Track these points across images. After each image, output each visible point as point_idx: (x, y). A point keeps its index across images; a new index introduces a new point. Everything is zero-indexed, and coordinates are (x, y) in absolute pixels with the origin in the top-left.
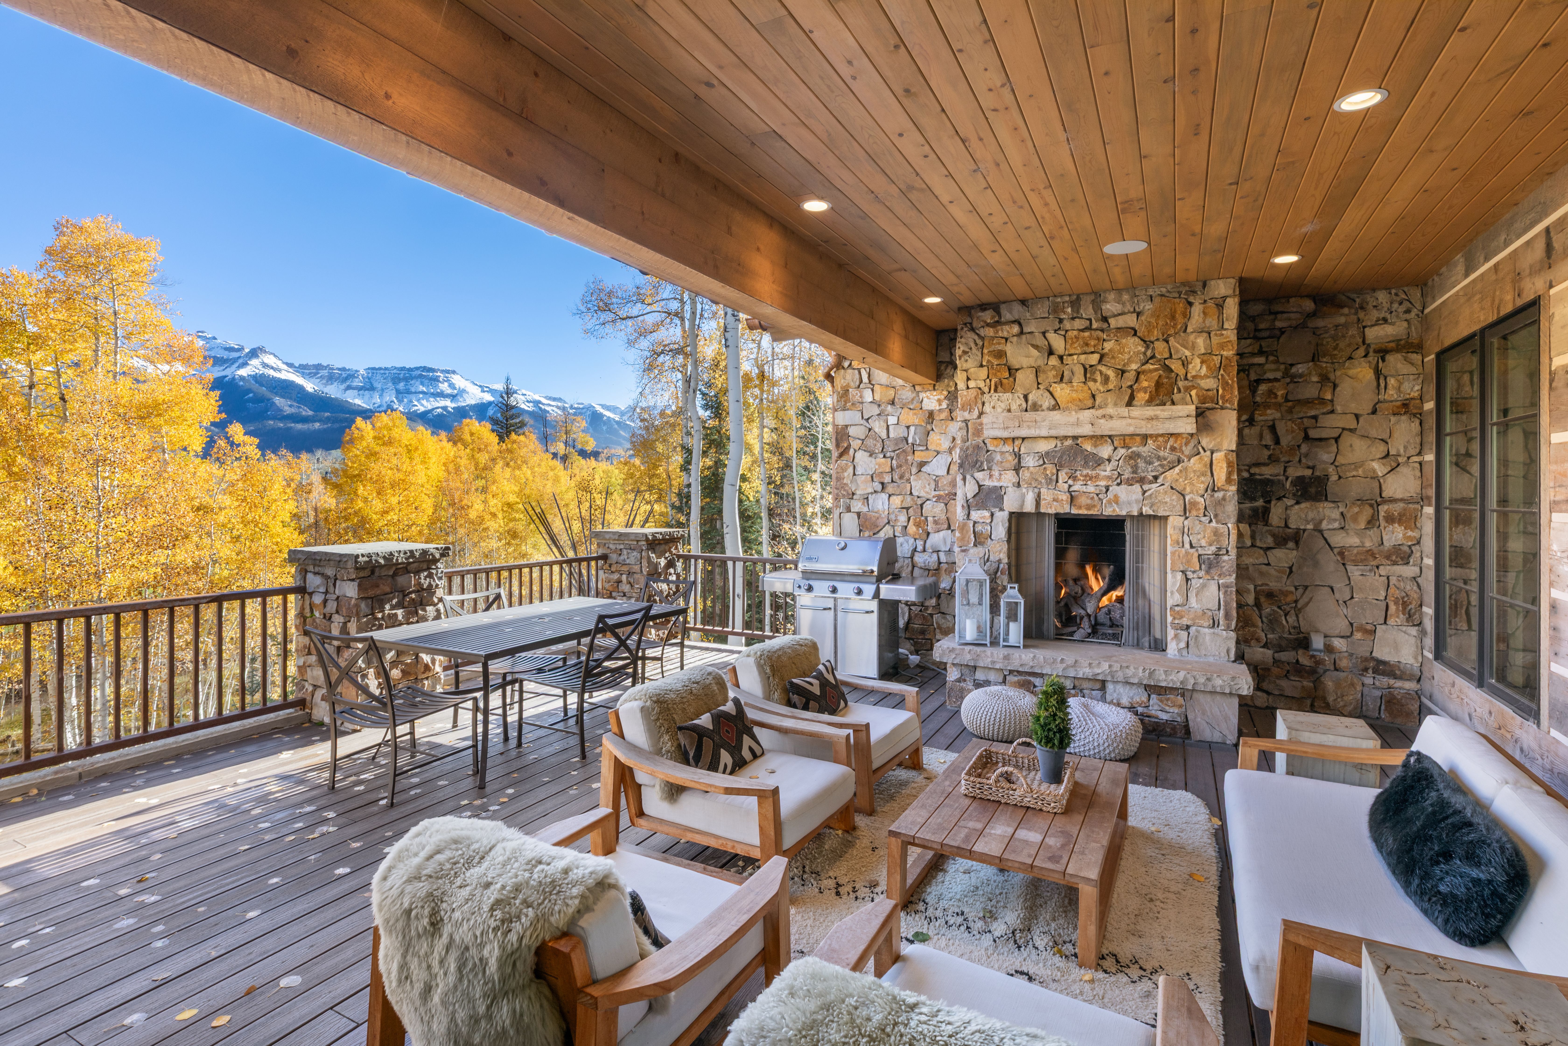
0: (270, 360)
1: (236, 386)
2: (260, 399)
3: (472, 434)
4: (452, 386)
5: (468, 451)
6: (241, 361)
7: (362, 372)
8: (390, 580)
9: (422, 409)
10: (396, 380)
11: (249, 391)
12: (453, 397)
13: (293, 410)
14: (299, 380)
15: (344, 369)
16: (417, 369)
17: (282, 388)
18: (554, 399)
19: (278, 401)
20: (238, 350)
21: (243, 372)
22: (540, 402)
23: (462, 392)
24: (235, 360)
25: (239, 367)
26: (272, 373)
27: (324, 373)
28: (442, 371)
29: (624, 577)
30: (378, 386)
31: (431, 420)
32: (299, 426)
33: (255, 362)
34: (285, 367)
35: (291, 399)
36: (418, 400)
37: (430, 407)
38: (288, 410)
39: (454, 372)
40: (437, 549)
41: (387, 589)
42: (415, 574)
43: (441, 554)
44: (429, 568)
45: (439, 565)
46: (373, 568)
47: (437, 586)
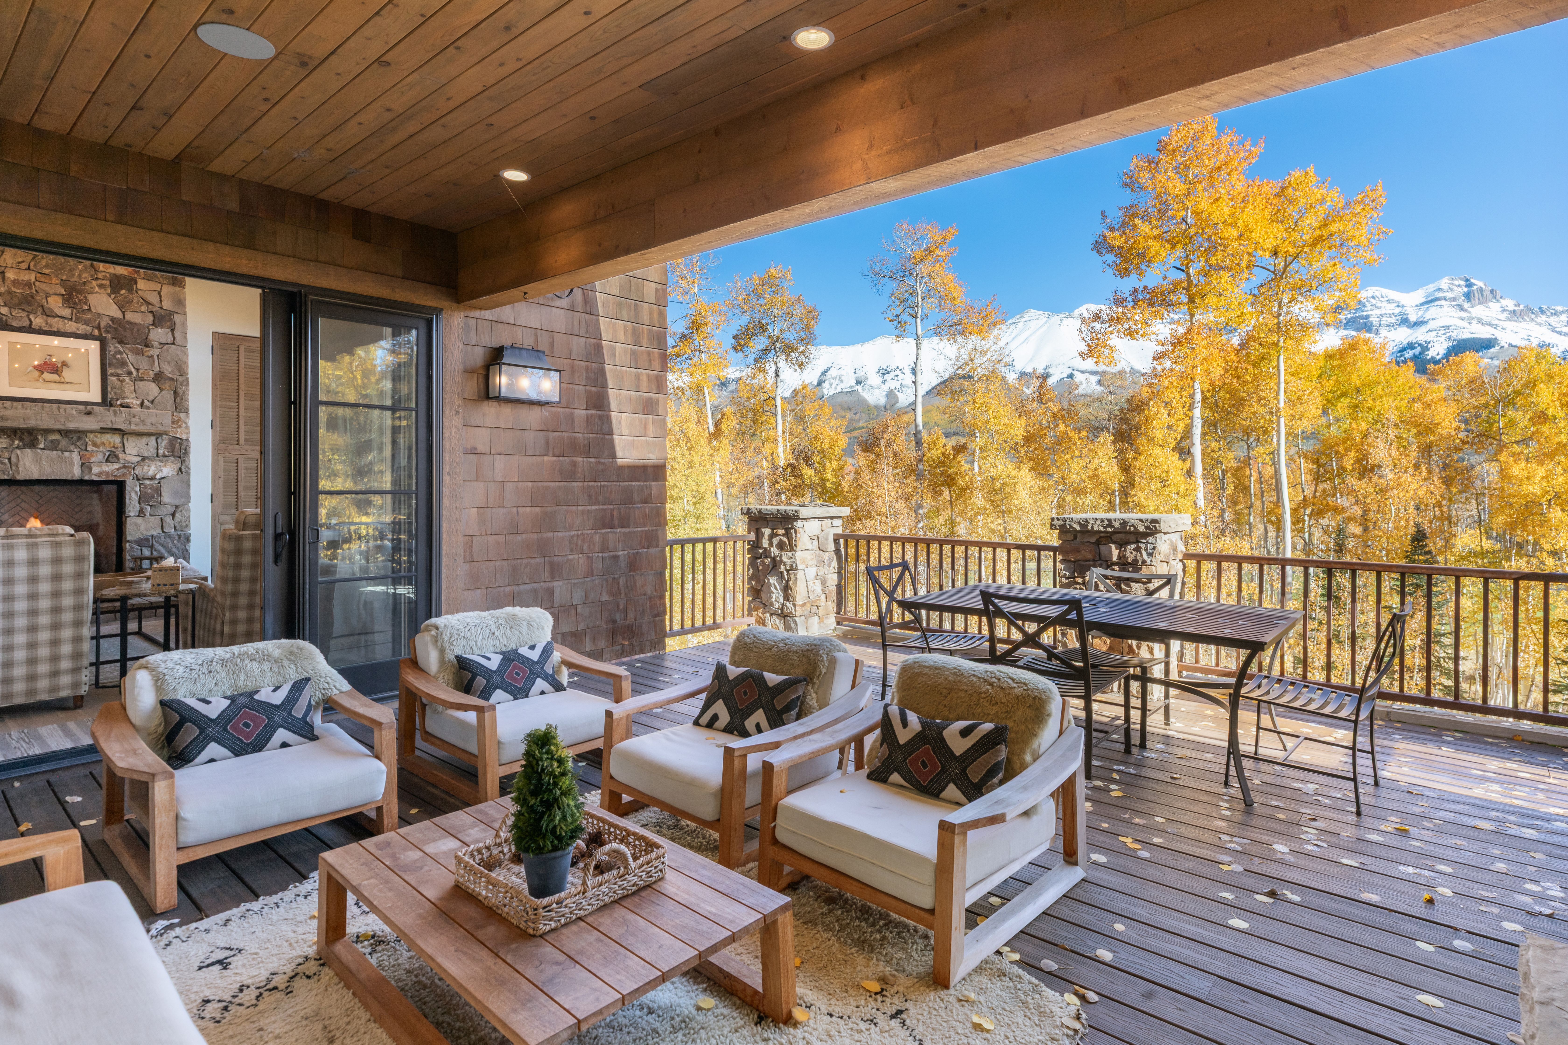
8: (1093, 547)
40: (1141, 520)
41: (1089, 556)
42: (1121, 545)
43: (1147, 527)
44: (1138, 542)
45: (1150, 539)
46: (1075, 533)
47: (1144, 562)
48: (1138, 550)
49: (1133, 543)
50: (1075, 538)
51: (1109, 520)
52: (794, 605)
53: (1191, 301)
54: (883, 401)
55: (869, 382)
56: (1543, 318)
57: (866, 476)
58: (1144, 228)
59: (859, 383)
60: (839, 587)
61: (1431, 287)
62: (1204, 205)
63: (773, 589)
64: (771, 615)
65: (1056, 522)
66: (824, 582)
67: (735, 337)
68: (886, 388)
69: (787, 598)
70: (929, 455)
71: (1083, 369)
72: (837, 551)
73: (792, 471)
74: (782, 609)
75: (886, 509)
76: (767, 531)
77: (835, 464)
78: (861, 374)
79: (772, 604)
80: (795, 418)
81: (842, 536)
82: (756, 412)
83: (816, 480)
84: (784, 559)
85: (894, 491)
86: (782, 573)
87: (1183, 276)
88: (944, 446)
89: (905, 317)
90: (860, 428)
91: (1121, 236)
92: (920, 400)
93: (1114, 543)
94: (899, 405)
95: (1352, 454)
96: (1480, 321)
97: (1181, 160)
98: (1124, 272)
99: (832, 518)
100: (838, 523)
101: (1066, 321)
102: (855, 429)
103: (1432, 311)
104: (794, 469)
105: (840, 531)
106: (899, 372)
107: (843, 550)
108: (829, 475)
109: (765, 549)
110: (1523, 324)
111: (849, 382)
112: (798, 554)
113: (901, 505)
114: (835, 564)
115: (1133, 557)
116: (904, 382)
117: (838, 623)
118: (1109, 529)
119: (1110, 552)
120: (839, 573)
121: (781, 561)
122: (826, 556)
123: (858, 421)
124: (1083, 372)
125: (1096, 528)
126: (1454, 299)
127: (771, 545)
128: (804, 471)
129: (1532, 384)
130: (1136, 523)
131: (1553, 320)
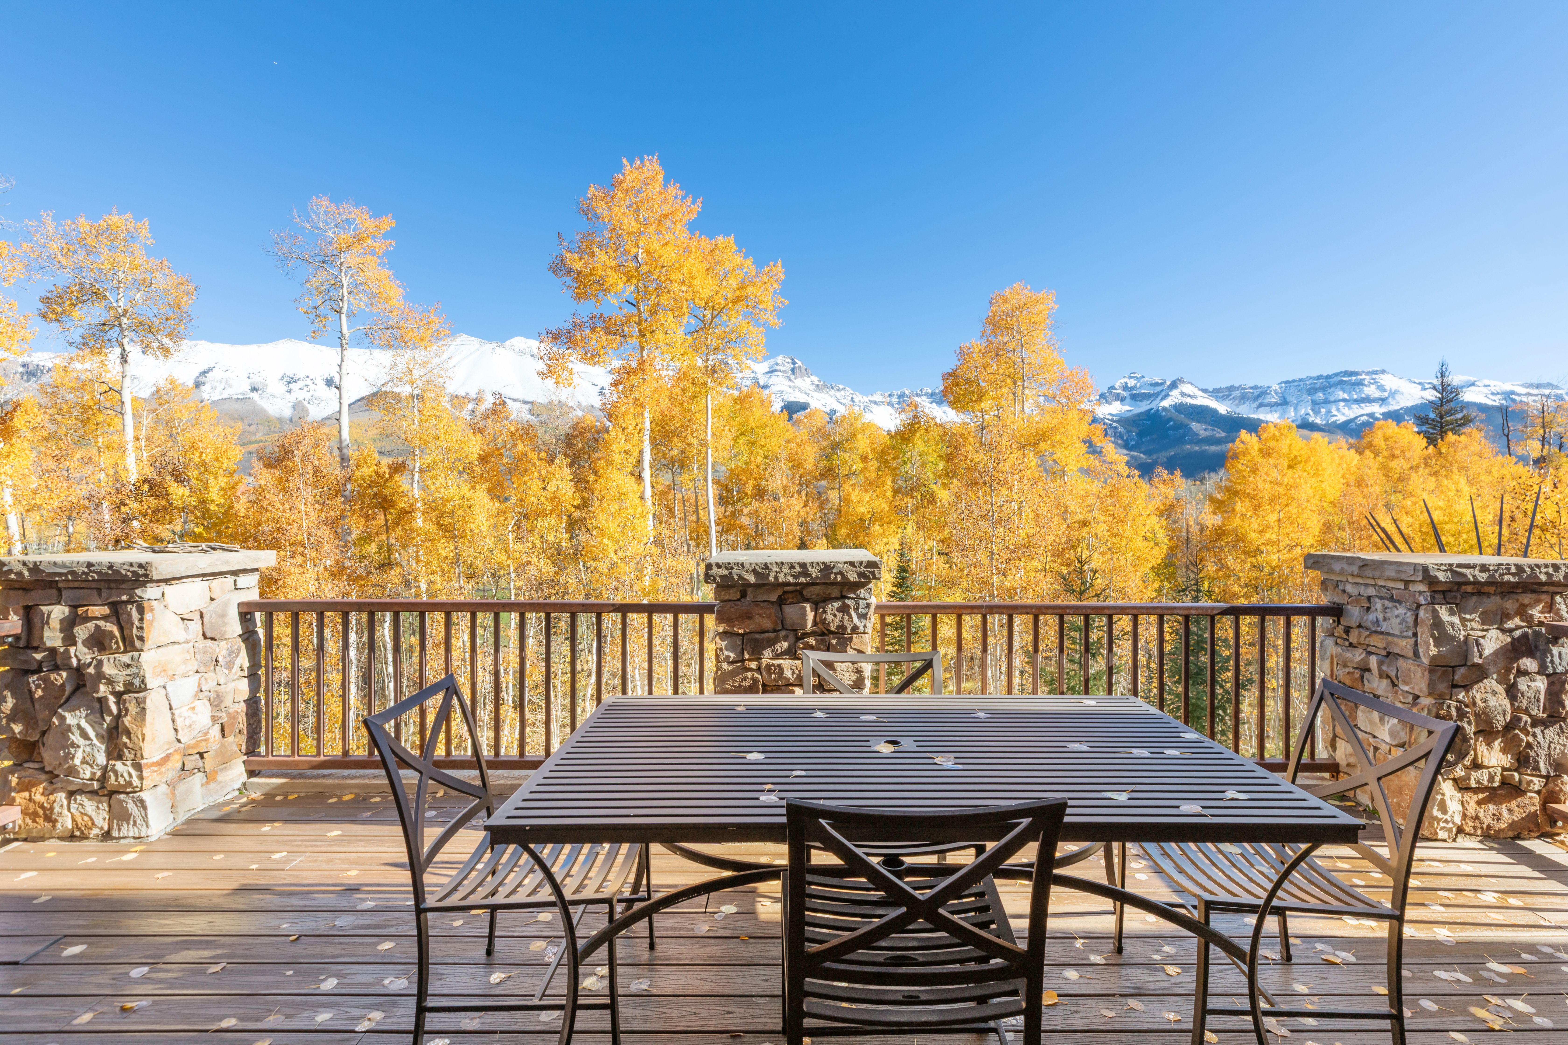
0: (1186, 388)
1: (1160, 416)
2: (1180, 426)
3: (1386, 439)
4: (1381, 388)
5: (1380, 459)
6: (1163, 393)
7: (1275, 387)
8: (773, 610)
9: (1341, 419)
10: (1312, 391)
11: (1170, 419)
12: (1383, 400)
13: (1208, 433)
14: (1213, 404)
15: (1256, 387)
16: (1336, 375)
17: (1198, 413)
18: (1538, 386)
19: (1194, 426)
20: (1162, 384)
21: (1166, 403)
22: (1513, 393)
23: (1393, 394)
24: (1159, 393)
25: (1162, 399)
26: (1189, 401)
27: (1237, 393)
28: (1368, 373)
29: (1373, 661)
30: (1293, 400)
31: (1353, 430)
32: (1213, 448)
33: (1175, 393)
34: (1201, 393)
35: (1205, 423)
36: (1338, 410)
37: (1352, 416)
38: (1203, 434)
39: (1383, 372)
40: (852, 564)
41: (767, 624)
42: (818, 604)
43: (860, 575)
44: (843, 597)
45: (862, 593)
46: (744, 588)
47: (855, 629)
48: (844, 609)
49: (836, 599)
50: (744, 595)
51: (803, 565)
52: (138, 767)
53: (642, 335)
54: (288, 413)
55: (269, 390)
56: (832, 392)
57: (273, 497)
58: (602, 257)
59: (254, 389)
60: (252, 703)
61: (772, 361)
62: (655, 246)
63: (75, 738)
64: (71, 794)
65: (715, 571)
66: (216, 702)
67: (46, 300)
68: (292, 398)
69: (115, 752)
70: (358, 473)
71: (515, 397)
72: (248, 636)
73: (151, 489)
74: (104, 778)
75: (303, 537)
76: (58, 612)
77: (223, 481)
78: (257, 380)
79: (72, 771)
80: (157, 421)
81: (259, 606)
82: (85, 409)
83: (193, 501)
84: (108, 669)
85: (314, 516)
86: (102, 701)
87: (634, 311)
88: (378, 464)
89: (325, 309)
90: (256, 442)
91: (581, 259)
92: (345, 409)
93: (807, 600)
94: (310, 419)
95: (752, 482)
96: (800, 389)
97: (634, 200)
98: (581, 297)
99: (235, 573)
100: (252, 580)
101: (498, 350)
102: (250, 442)
103: (773, 380)
104: (154, 487)
105: (254, 596)
106: (309, 382)
107: (261, 633)
108: (214, 494)
109: (53, 651)
110: (822, 395)
111: (240, 388)
112: (149, 659)
113: (324, 532)
114: (243, 660)
115: (837, 622)
116: (316, 394)
117: (251, 773)
118: (802, 580)
119: (804, 616)
120: (253, 677)
121: (100, 676)
122: (221, 650)
123: (254, 434)
124: (514, 400)
125: (781, 579)
126: (785, 372)
127: (70, 640)
128: (171, 490)
129: (853, 435)
130: (845, 568)
131: (838, 394)
